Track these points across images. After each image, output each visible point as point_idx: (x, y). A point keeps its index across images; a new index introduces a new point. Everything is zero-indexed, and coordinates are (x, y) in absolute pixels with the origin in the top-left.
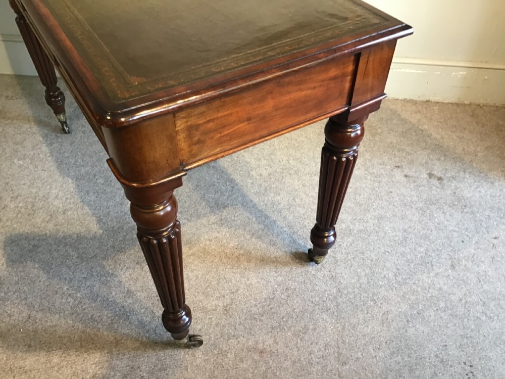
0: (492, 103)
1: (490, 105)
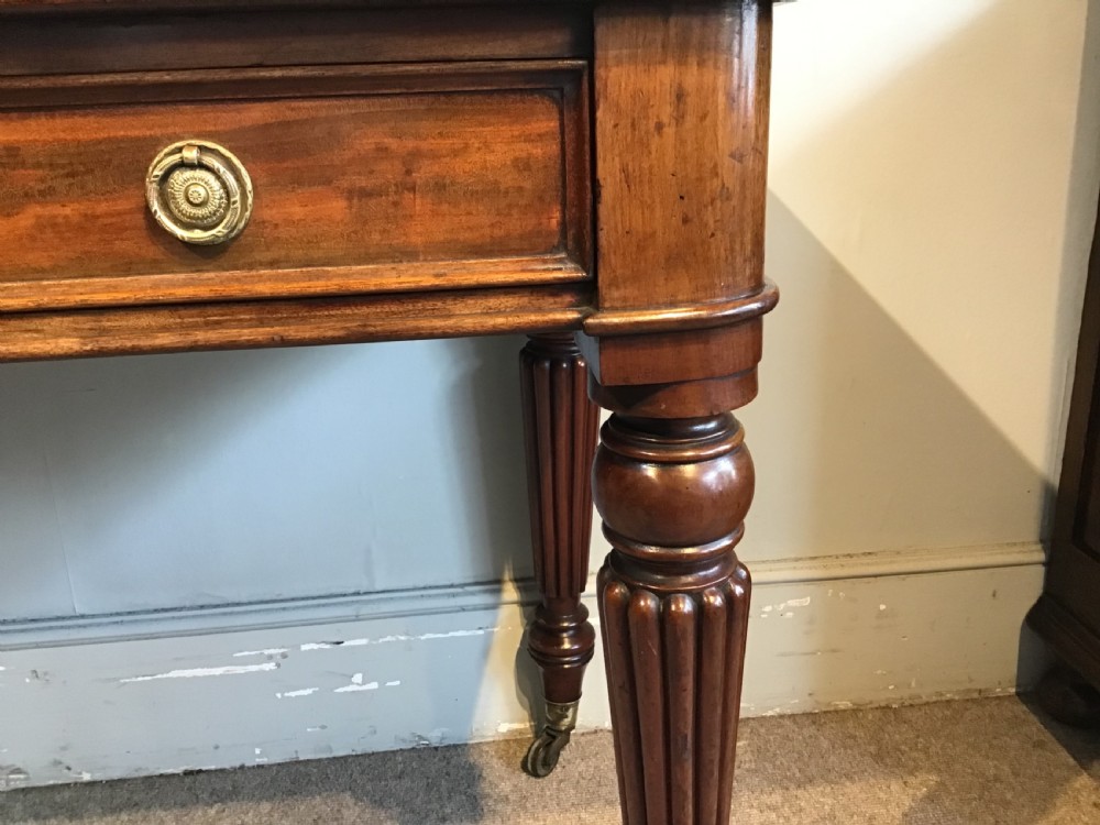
0: (927, 694)
1: (925, 699)
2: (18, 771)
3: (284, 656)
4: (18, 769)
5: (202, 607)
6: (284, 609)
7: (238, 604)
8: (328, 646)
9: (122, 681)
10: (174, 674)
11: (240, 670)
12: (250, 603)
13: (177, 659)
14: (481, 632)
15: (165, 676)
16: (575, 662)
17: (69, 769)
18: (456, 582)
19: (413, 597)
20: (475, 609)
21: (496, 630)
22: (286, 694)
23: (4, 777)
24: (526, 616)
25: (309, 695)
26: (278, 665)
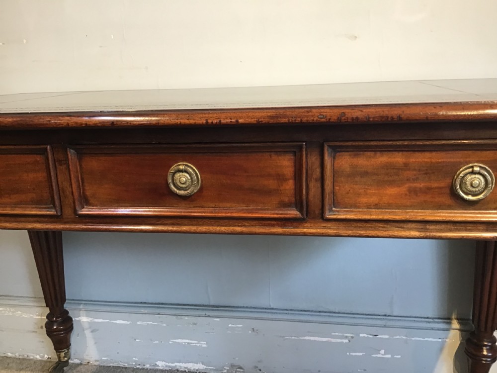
2: (240, 368)
3: (352, 337)
4: (241, 367)
5: (320, 312)
6: (354, 318)
7: (334, 313)
8: (371, 336)
9: (286, 338)
10: (307, 338)
11: (333, 340)
12: (339, 313)
13: (309, 332)
14: (440, 340)
15: (303, 338)
16: (489, 361)
17: (260, 370)
18: (430, 316)
19: (410, 321)
20: (438, 329)
21: (447, 340)
22: (351, 354)
23: (235, 369)
24: (462, 336)
25: (361, 356)
26: (350, 341)
